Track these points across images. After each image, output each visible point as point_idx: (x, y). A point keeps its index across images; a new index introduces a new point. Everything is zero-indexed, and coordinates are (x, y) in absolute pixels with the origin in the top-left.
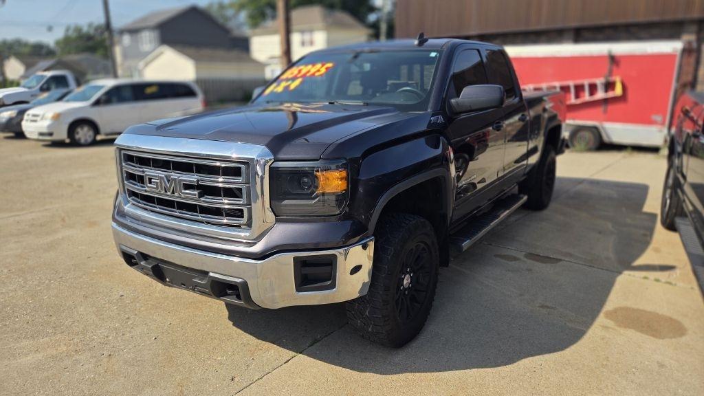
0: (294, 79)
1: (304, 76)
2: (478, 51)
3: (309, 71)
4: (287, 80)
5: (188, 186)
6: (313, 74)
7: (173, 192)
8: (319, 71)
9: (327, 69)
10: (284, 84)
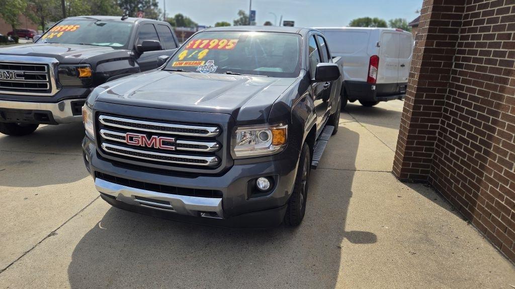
0: (59, 32)
1: (64, 30)
2: (153, 25)
3: (67, 28)
4: (54, 32)
5: (19, 75)
6: (70, 30)
7: (11, 78)
8: (72, 29)
9: (77, 28)
10: (52, 34)
